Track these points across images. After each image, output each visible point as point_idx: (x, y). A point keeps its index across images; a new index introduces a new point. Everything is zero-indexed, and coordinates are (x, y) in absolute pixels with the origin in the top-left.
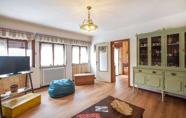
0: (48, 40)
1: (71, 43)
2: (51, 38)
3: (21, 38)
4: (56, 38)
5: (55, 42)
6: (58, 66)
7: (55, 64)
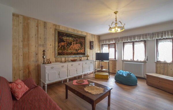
0: (128, 40)
1: (153, 38)
2: (129, 38)
3: (112, 42)
4: (134, 37)
5: (133, 40)
6: (137, 61)
7: (135, 59)
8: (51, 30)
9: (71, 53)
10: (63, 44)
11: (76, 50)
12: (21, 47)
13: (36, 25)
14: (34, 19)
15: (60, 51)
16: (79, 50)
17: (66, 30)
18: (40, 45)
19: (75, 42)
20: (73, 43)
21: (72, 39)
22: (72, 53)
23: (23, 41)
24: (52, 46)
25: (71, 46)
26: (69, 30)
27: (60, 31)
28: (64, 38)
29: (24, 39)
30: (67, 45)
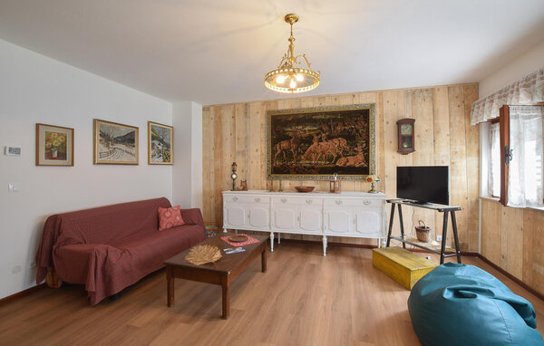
8: (259, 116)
9: (309, 169)
10: (284, 144)
11: (330, 159)
12: (213, 158)
13: (232, 115)
14: (228, 105)
15: (278, 163)
16: (339, 157)
17: (295, 106)
18: (239, 152)
19: (323, 135)
20: (316, 137)
21: (314, 126)
22: (313, 168)
23: (215, 148)
24: (259, 153)
25: (312, 146)
26: (304, 105)
27: (278, 114)
28: (289, 129)
29: (216, 144)
30: (299, 146)
